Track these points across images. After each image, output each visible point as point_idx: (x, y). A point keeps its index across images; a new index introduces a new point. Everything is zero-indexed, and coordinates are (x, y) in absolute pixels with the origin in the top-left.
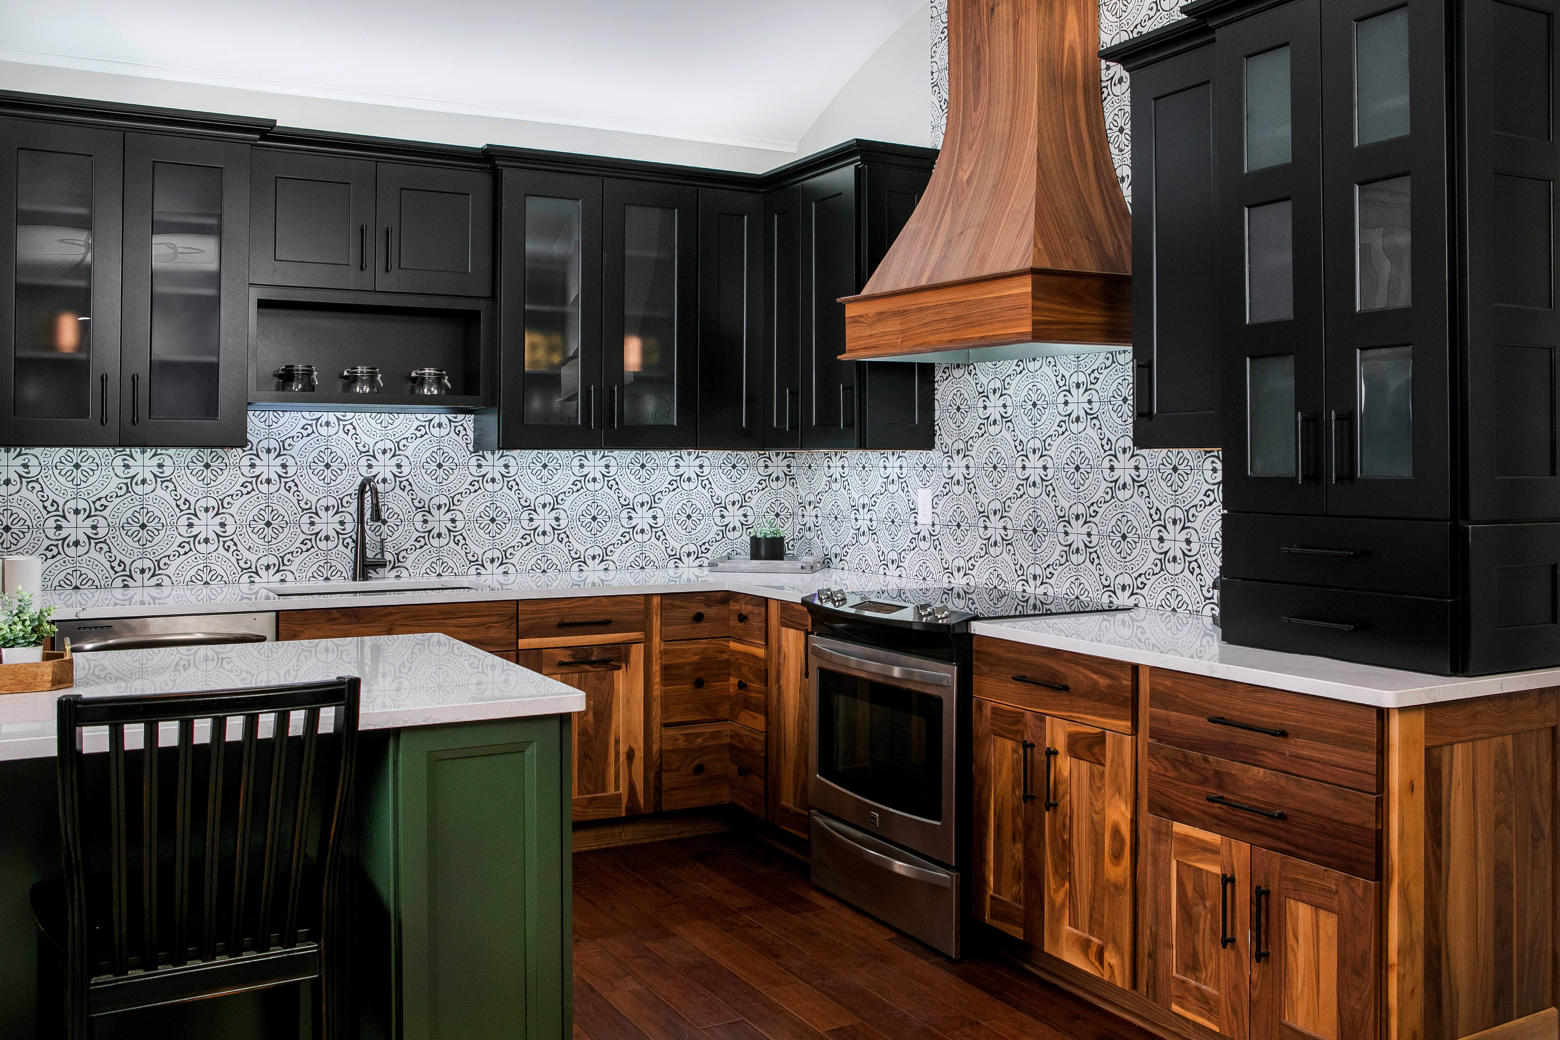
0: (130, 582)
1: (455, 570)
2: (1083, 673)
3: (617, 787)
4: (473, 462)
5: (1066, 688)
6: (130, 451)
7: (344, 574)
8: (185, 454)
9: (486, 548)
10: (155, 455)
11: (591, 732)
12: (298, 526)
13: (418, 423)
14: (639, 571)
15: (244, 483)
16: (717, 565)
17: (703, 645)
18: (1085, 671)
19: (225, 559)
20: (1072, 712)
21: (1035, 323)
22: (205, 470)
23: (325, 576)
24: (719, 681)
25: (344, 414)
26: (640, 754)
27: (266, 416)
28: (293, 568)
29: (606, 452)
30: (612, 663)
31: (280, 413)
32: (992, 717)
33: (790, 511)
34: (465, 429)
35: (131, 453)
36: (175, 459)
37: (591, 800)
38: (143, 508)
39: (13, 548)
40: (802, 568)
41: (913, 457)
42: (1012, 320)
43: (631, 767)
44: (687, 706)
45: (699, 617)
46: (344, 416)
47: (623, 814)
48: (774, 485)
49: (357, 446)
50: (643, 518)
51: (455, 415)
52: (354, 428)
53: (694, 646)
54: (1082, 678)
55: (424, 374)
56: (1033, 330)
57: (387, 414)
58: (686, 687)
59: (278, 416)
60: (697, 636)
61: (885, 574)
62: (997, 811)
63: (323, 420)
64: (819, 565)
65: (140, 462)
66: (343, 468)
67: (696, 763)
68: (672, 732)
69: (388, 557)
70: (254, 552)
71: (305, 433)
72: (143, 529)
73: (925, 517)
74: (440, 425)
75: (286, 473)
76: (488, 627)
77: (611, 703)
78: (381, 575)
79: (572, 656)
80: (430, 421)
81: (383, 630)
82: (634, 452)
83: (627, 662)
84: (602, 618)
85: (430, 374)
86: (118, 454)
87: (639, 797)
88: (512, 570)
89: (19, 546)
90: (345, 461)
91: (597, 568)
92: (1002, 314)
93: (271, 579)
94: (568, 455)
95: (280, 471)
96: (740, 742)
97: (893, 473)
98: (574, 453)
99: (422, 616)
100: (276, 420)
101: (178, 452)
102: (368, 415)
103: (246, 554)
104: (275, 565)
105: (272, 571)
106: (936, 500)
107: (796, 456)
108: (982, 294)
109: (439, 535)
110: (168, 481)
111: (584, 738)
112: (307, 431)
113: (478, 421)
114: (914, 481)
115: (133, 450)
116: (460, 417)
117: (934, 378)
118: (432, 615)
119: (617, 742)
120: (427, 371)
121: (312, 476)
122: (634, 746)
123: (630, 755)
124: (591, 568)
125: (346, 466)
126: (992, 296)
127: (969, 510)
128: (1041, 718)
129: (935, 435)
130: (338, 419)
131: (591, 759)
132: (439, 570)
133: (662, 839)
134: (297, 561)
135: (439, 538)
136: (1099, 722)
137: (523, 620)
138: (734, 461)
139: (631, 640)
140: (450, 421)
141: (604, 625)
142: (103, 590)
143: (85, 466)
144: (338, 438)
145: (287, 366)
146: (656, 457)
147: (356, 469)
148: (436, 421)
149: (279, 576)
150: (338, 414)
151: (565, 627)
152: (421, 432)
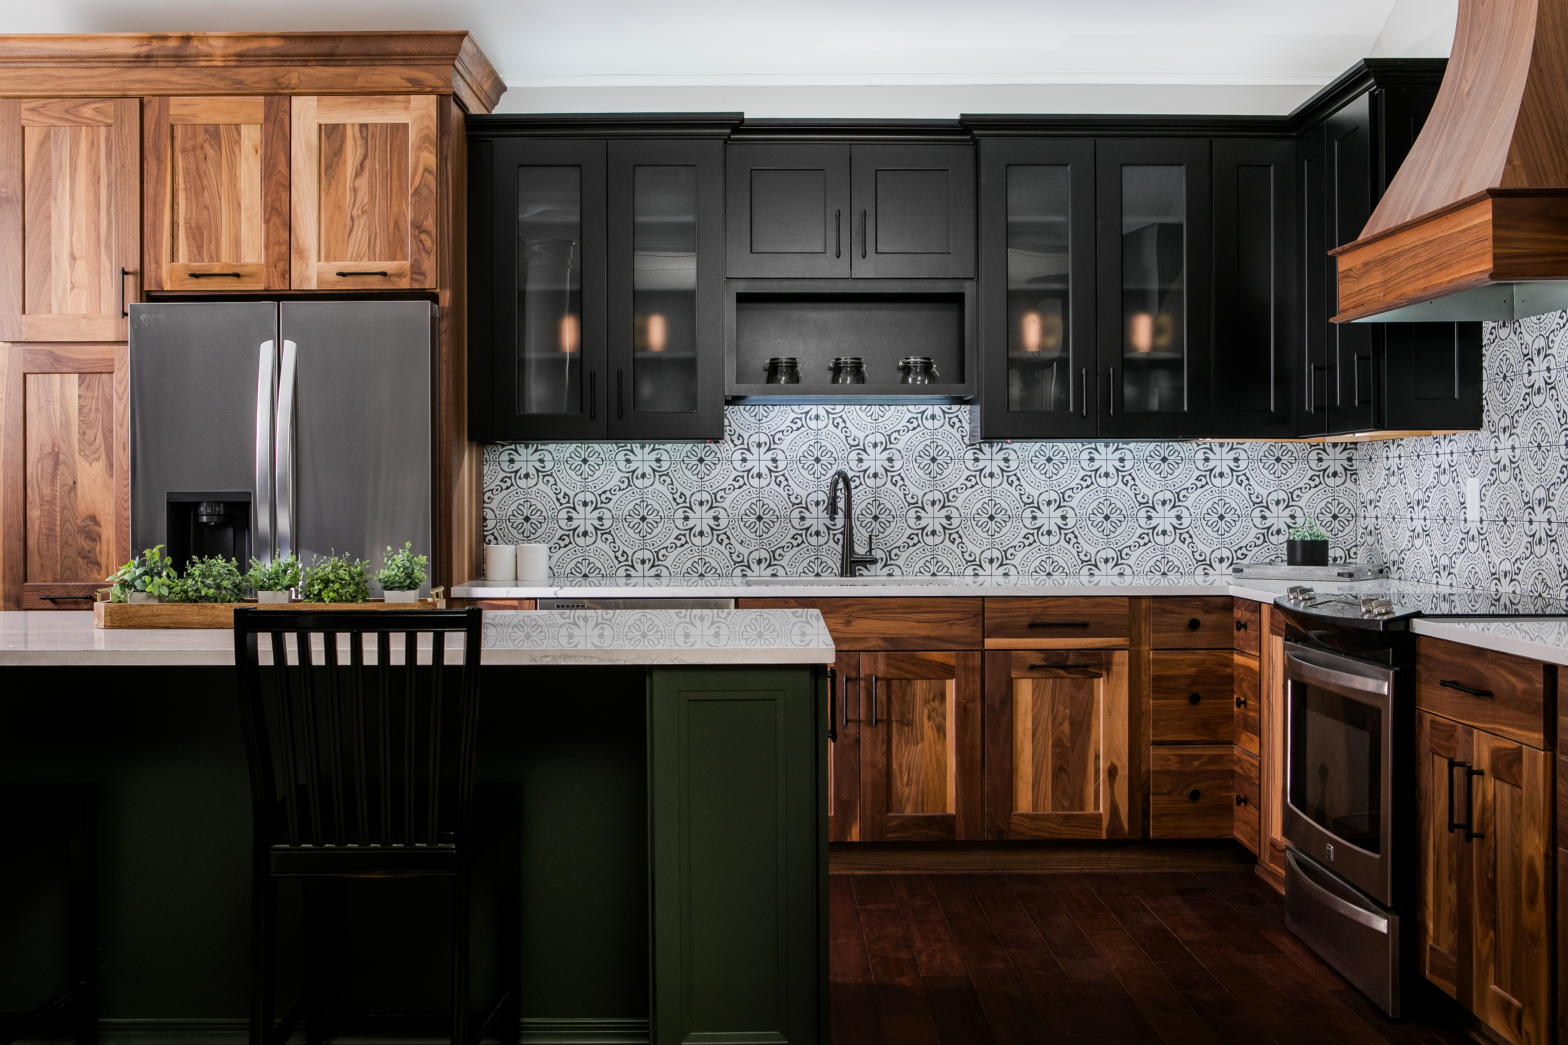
0: (632, 572)
1: (951, 570)
2: (1503, 676)
3: (1097, 807)
4: (970, 455)
5: (1489, 694)
6: (631, 446)
7: (835, 571)
8: (681, 449)
9: (985, 548)
10: (653, 450)
11: (1068, 744)
12: (788, 521)
13: (909, 415)
14: (1160, 577)
15: (736, 477)
16: (1242, 571)
17: (1200, 656)
18: (1505, 674)
19: (718, 552)
20: (1495, 723)
21: (1496, 257)
22: (699, 464)
23: (816, 572)
24: (1220, 699)
25: (833, 407)
26: (1123, 772)
27: (757, 410)
28: (784, 562)
29: (1120, 444)
30: (1091, 670)
31: (770, 407)
32: (1431, 732)
33: (1352, 512)
34: (960, 421)
35: (632, 448)
36: (671, 454)
37: (1067, 818)
38: (643, 501)
39: (533, 536)
40: (1339, 575)
41: (1462, 439)
42: (1475, 256)
43: (1114, 784)
44: (1181, 723)
45: (1194, 625)
46: (833, 409)
47: (1104, 836)
48: (1330, 481)
49: (847, 440)
50: (1164, 518)
51: (949, 406)
52: (844, 421)
53: (1190, 656)
54: (1503, 683)
55: (909, 363)
56: (1494, 266)
57: (877, 406)
58: (1181, 702)
59: (768, 410)
60: (1192, 646)
61: (1437, 583)
62: (1436, 844)
63: (813, 413)
64: (1369, 574)
65: (640, 457)
66: (833, 462)
67: (1191, 789)
68: (1163, 751)
69: (878, 554)
70: (746, 546)
71: (795, 427)
72: (643, 522)
73: (1473, 513)
74: (933, 417)
75: (776, 467)
76: (951, 624)
77: (1090, 715)
78: (873, 573)
79: (1045, 659)
80: (923, 412)
81: (840, 621)
82: (1154, 444)
83: (1109, 671)
84: (1079, 619)
85: (916, 363)
86: (621, 449)
87: (1123, 820)
88: (1013, 572)
89: (537, 535)
90: (835, 455)
91: (1110, 572)
92: (1467, 250)
93: (763, 573)
94: (1076, 447)
95: (771, 465)
96: (1242, 768)
97: (1444, 460)
98: (1083, 445)
99: (881, 609)
100: (766, 414)
101: (674, 446)
102: (858, 407)
103: (739, 548)
104: (766, 559)
105: (764, 565)
106: (1484, 491)
107: (1358, 448)
108: (1450, 228)
109: (934, 533)
110: (665, 475)
111: (1059, 750)
112: (796, 425)
113: (973, 412)
114: (1463, 469)
115: (633, 445)
116: (955, 408)
117: (1482, 341)
118: (890, 608)
119: (1097, 757)
120: (912, 360)
121: (802, 470)
122: (1117, 764)
123: (1112, 772)
124: (1103, 572)
125: (835, 460)
126: (1458, 229)
127: (1515, 502)
128: (1469, 730)
129: (1483, 411)
130: (828, 412)
131: (1067, 773)
132: (933, 569)
133: (1156, 871)
134: (788, 556)
135: (933, 536)
136: (1517, 735)
137: (989, 618)
138: (1278, 454)
139: (1114, 646)
140: (944, 412)
141: (1080, 627)
142: (608, 578)
143: (592, 461)
144: (827, 432)
145: (772, 360)
146: (1180, 449)
147: (846, 463)
148: (929, 413)
149: (770, 571)
150: (827, 407)
151: (1037, 627)
152: (913, 425)
